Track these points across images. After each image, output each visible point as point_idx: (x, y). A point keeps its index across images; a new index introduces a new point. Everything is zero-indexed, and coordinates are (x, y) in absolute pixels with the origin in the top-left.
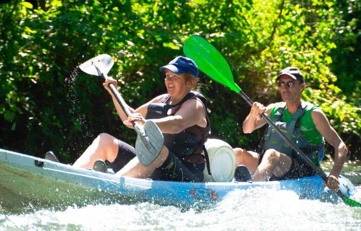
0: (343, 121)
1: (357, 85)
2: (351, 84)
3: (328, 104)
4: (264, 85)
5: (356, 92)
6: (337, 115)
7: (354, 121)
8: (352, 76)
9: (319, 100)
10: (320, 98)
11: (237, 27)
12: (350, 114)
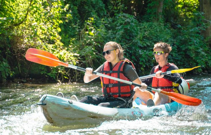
0: (66, 61)
1: (71, 41)
2: (68, 40)
3: (57, 52)
4: (22, 43)
5: (71, 45)
6: (63, 58)
7: (71, 61)
8: (68, 36)
9: (52, 50)
10: (53, 49)
11: (7, 11)
12: (70, 58)
